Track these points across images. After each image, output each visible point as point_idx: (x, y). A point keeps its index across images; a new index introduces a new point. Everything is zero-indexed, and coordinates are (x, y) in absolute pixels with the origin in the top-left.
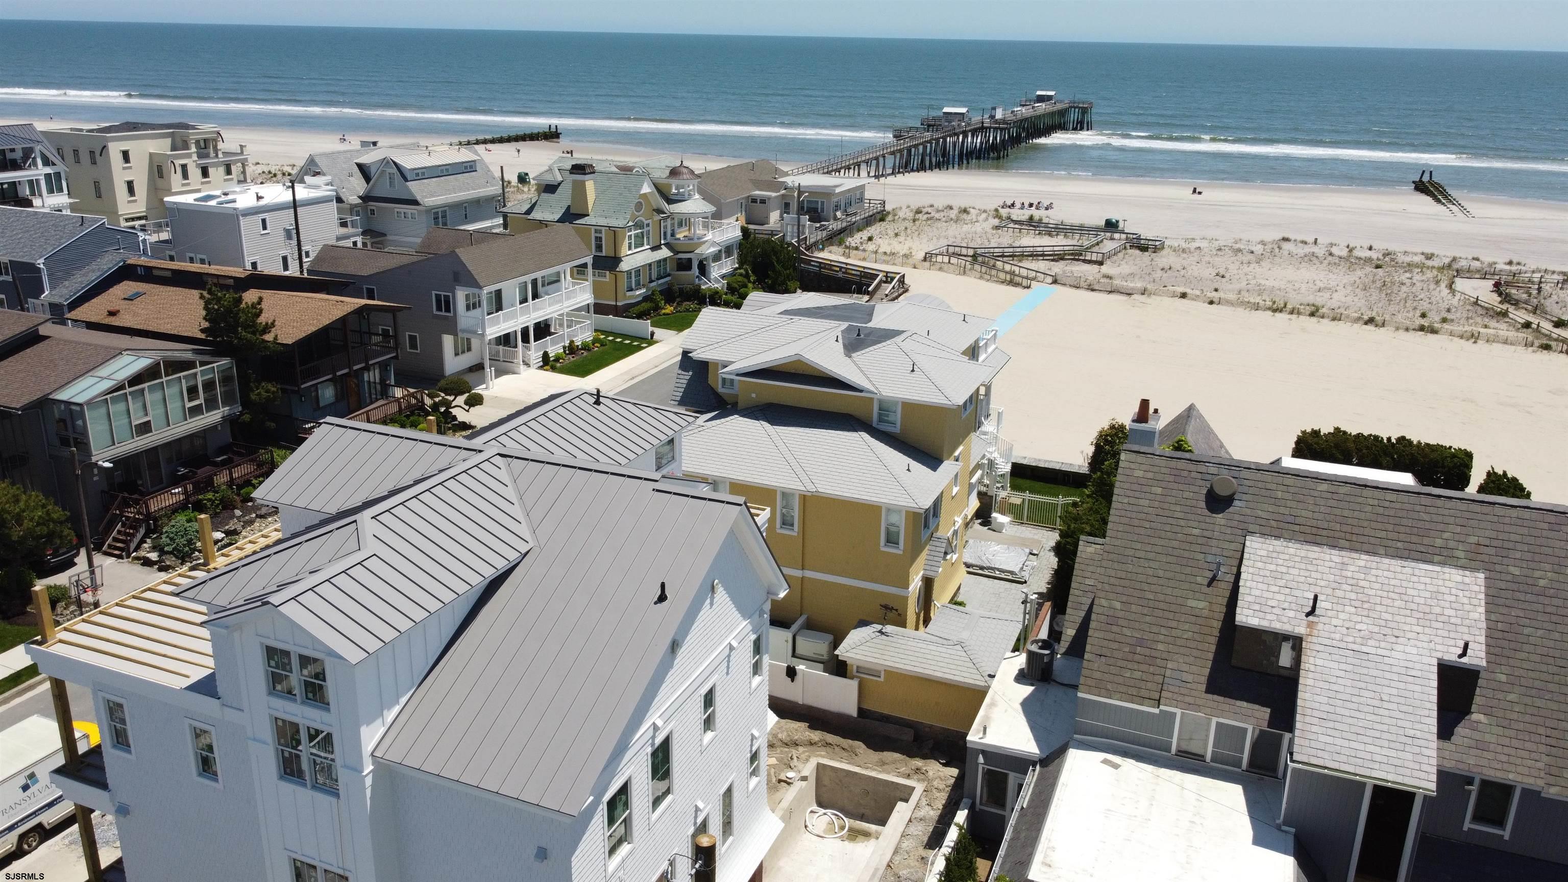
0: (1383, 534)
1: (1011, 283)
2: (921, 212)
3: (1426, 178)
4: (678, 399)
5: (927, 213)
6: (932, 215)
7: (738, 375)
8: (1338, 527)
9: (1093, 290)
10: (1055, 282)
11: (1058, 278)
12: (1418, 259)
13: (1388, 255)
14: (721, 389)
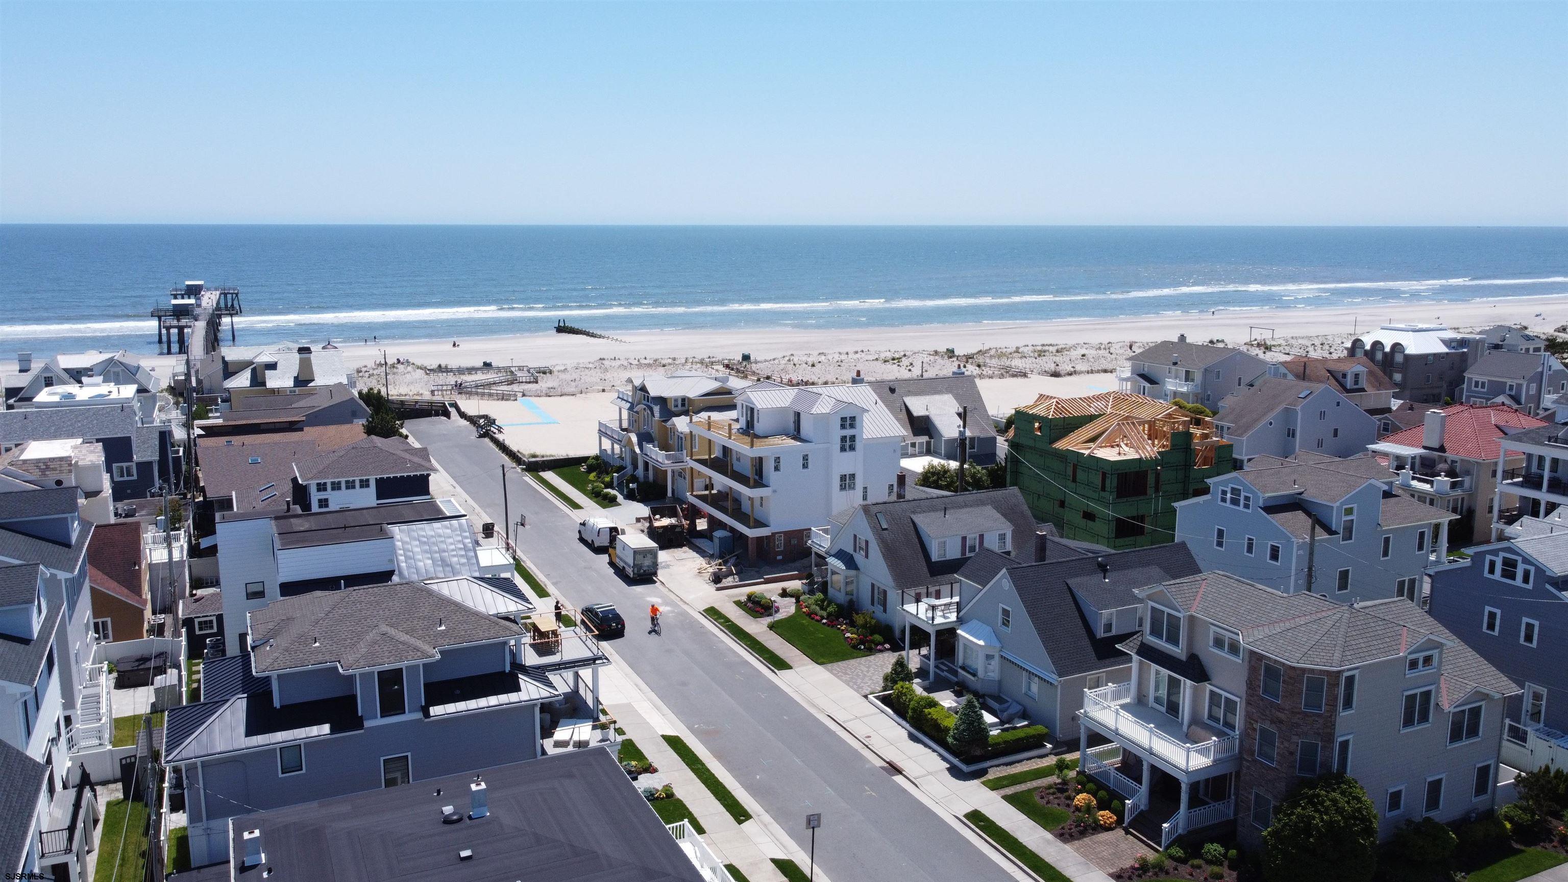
0: (928, 390)
1: (502, 399)
2: (361, 372)
3: (562, 324)
5: (366, 371)
6: (371, 372)
8: (918, 391)
9: (549, 396)
10: (524, 395)
11: (526, 393)
12: (670, 361)
13: (656, 360)
14: (673, 409)
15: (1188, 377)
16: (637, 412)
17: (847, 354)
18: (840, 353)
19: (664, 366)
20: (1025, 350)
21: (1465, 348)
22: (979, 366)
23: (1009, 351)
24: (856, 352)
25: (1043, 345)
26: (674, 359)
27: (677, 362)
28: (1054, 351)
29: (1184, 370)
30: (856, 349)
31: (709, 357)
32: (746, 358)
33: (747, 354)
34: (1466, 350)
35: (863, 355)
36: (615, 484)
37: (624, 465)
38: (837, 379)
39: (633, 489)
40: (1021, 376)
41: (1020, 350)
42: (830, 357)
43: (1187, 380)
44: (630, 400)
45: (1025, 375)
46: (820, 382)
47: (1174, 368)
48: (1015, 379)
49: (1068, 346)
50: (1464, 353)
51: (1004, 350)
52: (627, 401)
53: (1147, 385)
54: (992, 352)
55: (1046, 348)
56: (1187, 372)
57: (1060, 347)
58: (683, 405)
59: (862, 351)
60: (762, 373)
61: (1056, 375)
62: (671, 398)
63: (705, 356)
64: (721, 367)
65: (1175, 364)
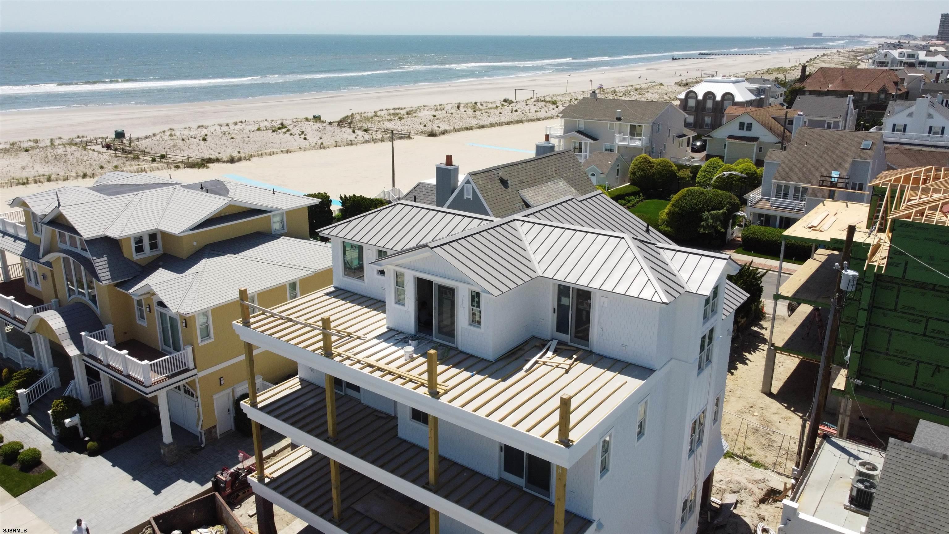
0: (539, 177)
4: (109, 277)
7: (192, 230)
8: (530, 179)
12: (32, 144)
13: (13, 144)
14: (136, 257)
15: (634, 131)
16: (49, 264)
17: (227, 125)
18: (220, 125)
19: (27, 151)
20: (382, 113)
21: (762, 95)
22: (366, 130)
23: (370, 115)
24: (236, 123)
25: (394, 109)
26: (36, 141)
27: (40, 145)
28: (405, 114)
29: (629, 124)
30: (235, 121)
31: (78, 137)
32: (120, 135)
33: (119, 130)
34: (763, 97)
35: (243, 126)
36: (24, 407)
37: (37, 368)
38: (239, 152)
39: (74, 428)
40: (407, 138)
41: (379, 114)
42: (213, 130)
43: (632, 133)
44: (23, 235)
45: (409, 137)
46: (225, 156)
47: (618, 123)
48: (402, 140)
49: (414, 109)
50: (762, 99)
51: (366, 115)
52: (16, 238)
53: (590, 141)
54: (358, 117)
55: (397, 111)
56: (633, 127)
57: (409, 109)
58: (153, 246)
59: (241, 122)
60: (153, 152)
61: (432, 134)
62: (128, 239)
63: (74, 136)
64: (98, 148)
65: (619, 119)
